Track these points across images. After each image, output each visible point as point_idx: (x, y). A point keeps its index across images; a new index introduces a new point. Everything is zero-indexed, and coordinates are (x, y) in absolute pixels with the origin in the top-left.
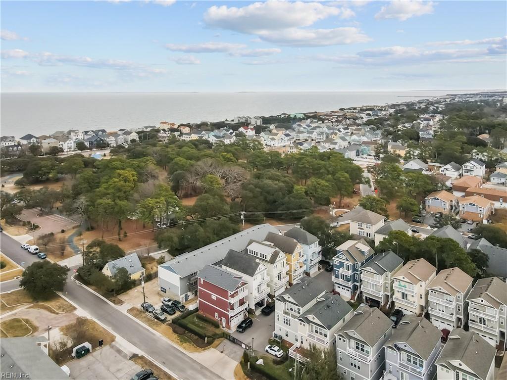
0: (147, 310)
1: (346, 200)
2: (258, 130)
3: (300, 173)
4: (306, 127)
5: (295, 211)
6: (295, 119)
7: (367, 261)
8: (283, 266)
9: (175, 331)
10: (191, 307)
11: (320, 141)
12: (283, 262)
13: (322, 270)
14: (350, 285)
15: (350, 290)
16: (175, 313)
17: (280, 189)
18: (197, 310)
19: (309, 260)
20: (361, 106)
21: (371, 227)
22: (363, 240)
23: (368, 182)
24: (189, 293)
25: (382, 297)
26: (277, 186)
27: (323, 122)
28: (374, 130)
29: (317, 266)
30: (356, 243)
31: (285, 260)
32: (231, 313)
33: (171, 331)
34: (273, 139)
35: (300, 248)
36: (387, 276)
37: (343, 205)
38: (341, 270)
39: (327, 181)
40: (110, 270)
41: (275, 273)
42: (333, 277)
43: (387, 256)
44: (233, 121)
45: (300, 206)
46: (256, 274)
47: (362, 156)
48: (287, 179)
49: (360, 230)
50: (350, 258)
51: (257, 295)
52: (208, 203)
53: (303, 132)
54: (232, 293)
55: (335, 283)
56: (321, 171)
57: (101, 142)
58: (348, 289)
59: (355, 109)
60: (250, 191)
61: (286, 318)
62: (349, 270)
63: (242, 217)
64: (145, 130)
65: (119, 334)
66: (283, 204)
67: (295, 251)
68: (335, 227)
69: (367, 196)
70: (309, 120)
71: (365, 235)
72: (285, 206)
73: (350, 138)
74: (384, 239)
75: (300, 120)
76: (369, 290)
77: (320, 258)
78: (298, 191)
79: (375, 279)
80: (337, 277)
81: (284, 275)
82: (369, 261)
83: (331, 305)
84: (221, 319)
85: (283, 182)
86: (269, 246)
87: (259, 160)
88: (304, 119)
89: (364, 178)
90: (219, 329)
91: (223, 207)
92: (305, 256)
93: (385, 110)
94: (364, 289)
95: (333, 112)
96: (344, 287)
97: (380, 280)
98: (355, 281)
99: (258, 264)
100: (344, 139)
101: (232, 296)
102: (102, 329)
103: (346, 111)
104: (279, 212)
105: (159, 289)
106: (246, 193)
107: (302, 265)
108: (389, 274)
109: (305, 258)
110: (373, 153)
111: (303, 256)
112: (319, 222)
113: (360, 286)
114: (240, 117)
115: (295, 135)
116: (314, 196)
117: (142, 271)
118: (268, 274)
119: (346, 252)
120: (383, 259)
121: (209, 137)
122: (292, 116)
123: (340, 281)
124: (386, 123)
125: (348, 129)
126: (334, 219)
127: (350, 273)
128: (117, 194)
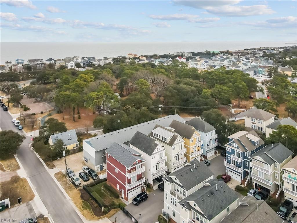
0: (68, 175)
1: (244, 103)
2: (188, 59)
3: (210, 82)
4: (220, 58)
5: (202, 107)
6: (214, 54)
7: (257, 150)
8: (182, 149)
9: (82, 197)
10: (102, 176)
11: (229, 66)
12: (181, 145)
13: (218, 155)
14: (241, 170)
15: (240, 175)
16: (89, 180)
17: (192, 91)
18: (105, 180)
19: (206, 145)
20: (259, 48)
21: (263, 122)
22: (253, 132)
23: (262, 90)
24: (104, 165)
25: (272, 185)
26: (189, 89)
27: (232, 55)
28: (268, 60)
29: (214, 151)
30: (247, 134)
31: (183, 144)
32: (128, 187)
33: (79, 196)
34: (197, 64)
35: (197, 134)
36: (276, 167)
37: (241, 106)
38: (232, 156)
39: (228, 87)
40: (52, 141)
41: (174, 154)
42: (225, 162)
43: (276, 147)
44: (174, 54)
45: (206, 104)
46: (154, 154)
47: (258, 75)
48: (198, 85)
49: (254, 125)
50: (240, 147)
51: (155, 172)
52: (135, 98)
53: (217, 60)
54: (130, 169)
55: (227, 167)
56: (225, 81)
57: (90, 63)
58: (239, 174)
59: (255, 49)
60: (170, 92)
61: (173, 199)
62: (239, 157)
63: (160, 109)
64: (118, 58)
65: (39, 193)
66: (193, 102)
67: (193, 136)
68: (233, 121)
69: (260, 98)
70: (223, 54)
71: (257, 129)
72: (194, 103)
73: (250, 64)
74: (274, 132)
75: (217, 54)
76: (259, 178)
77: (216, 144)
78: (206, 93)
79: (264, 168)
80: (229, 162)
81: (181, 156)
82: (258, 150)
83: (215, 192)
84: (121, 190)
85: (195, 87)
86: (171, 131)
87: (182, 73)
88: (219, 54)
89: (258, 87)
90: (118, 199)
91: (147, 101)
92: (202, 141)
93: (276, 50)
94: (254, 176)
95: (240, 51)
96: (235, 172)
97: (269, 169)
98: (245, 167)
99: (156, 145)
100: (245, 64)
101: (130, 172)
102: (28, 188)
103: (249, 50)
104: (190, 107)
105: (84, 159)
106: (166, 93)
107: (200, 148)
108: (278, 165)
109: (202, 143)
110: (267, 74)
111: (200, 141)
112: (216, 115)
113: (250, 172)
114: (178, 52)
115: (212, 62)
116: (218, 98)
117: (77, 143)
118: (166, 155)
119: (237, 141)
120: (272, 150)
121: (156, 62)
122: (212, 52)
123: (232, 166)
124: (277, 57)
125: (249, 59)
126: (232, 115)
127: (240, 160)
128: (76, 89)
